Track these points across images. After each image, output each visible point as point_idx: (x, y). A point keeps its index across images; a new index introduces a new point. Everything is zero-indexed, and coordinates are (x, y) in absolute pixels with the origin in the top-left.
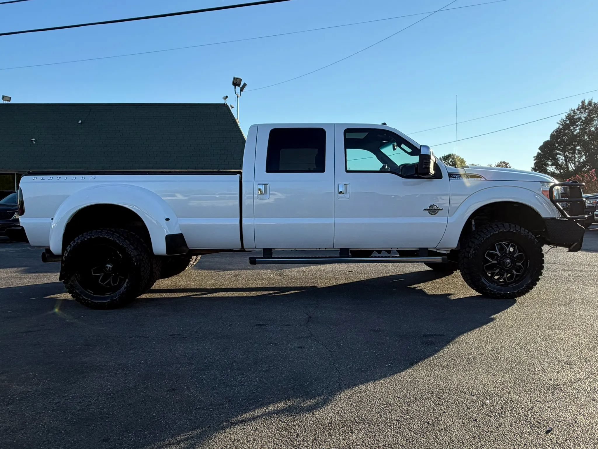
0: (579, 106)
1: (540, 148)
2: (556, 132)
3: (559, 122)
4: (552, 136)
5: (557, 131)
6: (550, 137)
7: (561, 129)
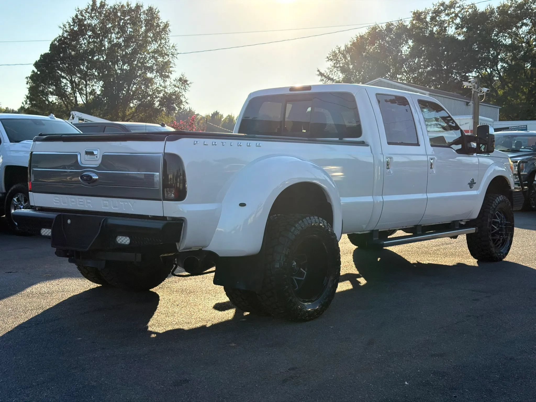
0: (88, 6)
1: (37, 65)
2: (58, 42)
3: (62, 27)
4: (53, 46)
5: (60, 40)
6: (50, 48)
7: (65, 38)
